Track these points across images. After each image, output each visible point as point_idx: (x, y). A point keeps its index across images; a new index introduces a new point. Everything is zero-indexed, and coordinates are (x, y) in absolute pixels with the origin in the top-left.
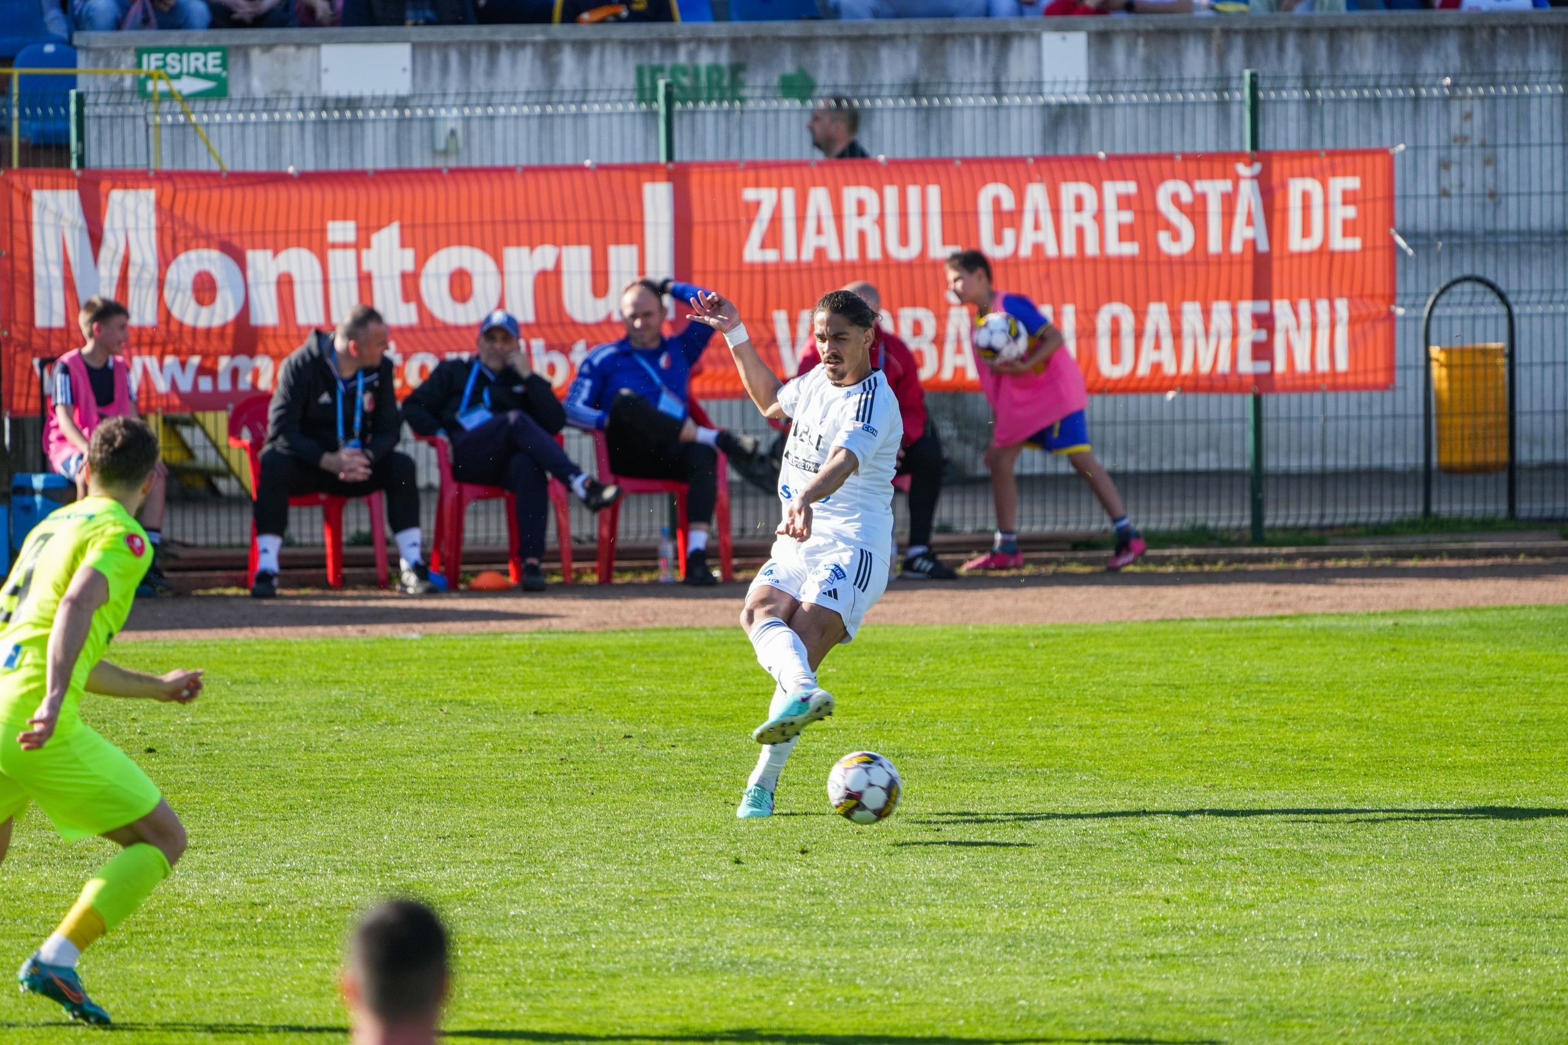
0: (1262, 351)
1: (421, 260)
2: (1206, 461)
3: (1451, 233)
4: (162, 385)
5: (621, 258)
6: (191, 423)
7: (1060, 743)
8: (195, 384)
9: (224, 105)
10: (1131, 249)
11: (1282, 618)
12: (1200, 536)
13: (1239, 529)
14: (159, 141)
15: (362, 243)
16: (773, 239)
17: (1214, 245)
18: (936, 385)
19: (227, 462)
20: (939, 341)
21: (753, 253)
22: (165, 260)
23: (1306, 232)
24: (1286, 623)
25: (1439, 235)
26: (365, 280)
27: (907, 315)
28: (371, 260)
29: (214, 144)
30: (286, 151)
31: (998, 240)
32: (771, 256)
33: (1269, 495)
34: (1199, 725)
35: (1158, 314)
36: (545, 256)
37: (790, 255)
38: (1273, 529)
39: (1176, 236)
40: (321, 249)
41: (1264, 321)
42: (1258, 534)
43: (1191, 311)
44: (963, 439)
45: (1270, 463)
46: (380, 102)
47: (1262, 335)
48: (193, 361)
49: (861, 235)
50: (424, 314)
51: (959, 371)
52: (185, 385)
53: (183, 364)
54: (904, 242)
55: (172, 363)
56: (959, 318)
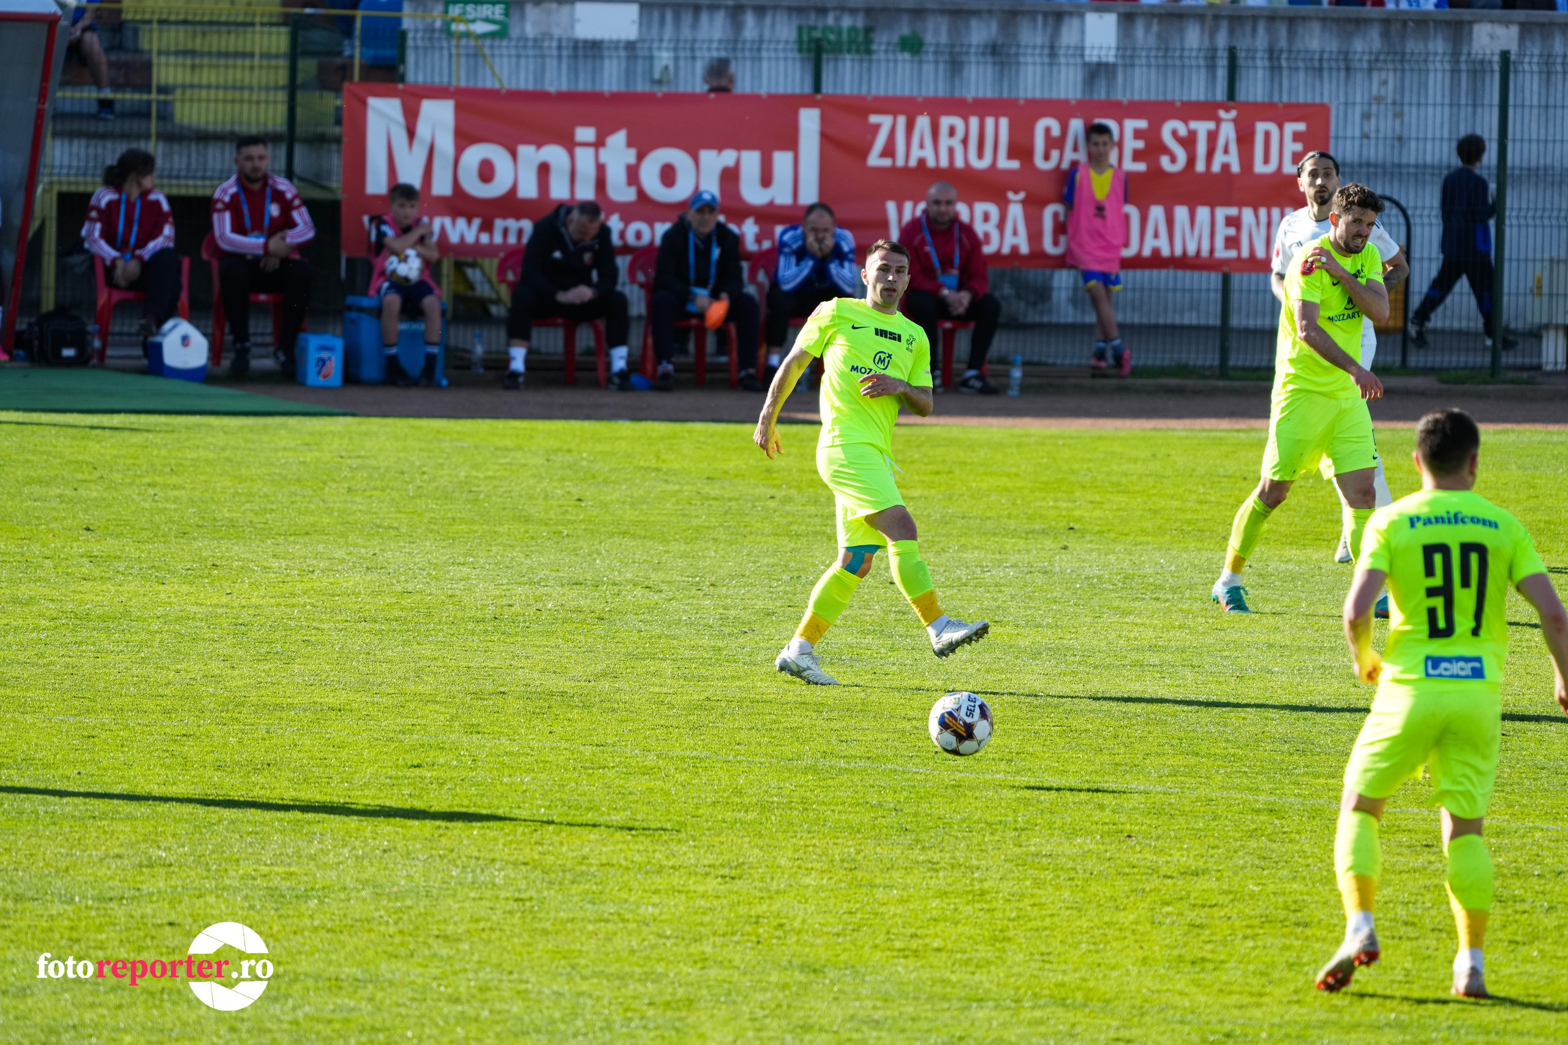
0: (1232, 242)
1: (641, 157)
2: (1190, 319)
3: (1368, 165)
4: (454, 238)
5: (782, 160)
6: (473, 265)
7: (1077, 513)
8: (477, 238)
9: (505, 43)
10: (1141, 167)
11: (1238, 431)
12: (1183, 370)
13: (1211, 367)
14: (459, 66)
15: (599, 143)
16: (889, 151)
17: (1200, 167)
18: (997, 256)
19: (497, 293)
20: (1001, 226)
21: (874, 160)
22: (459, 150)
23: (1266, 160)
24: (1242, 435)
25: (1360, 165)
26: (601, 169)
27: (980, 207)
28: (605, 155)
29: (497, 70)
30: (548, 76)
31: (1047, 157)
32: (887, 162)
33: (1233, 343)
34: (1176, 504)
35: (1157, 212)
36: (728, 157)
37: (900, 162)
38: (1235, 368)
39: (1173, 160)
40: (570, 144)
41: (1234, 222)
42: (1224, 370)
43: (1181, 213)
44: (1018, 297)
45: (1235, 321)
46: (615, 45)
47: (1232, 231)
48: (477, 222)
49: (951, 151)
50: (641, 194)
51: (1015, 249)
52: (470, 238)
53: (469, 222)
54: (980, 155)
55: (461, 222)
56: (1016, 211)
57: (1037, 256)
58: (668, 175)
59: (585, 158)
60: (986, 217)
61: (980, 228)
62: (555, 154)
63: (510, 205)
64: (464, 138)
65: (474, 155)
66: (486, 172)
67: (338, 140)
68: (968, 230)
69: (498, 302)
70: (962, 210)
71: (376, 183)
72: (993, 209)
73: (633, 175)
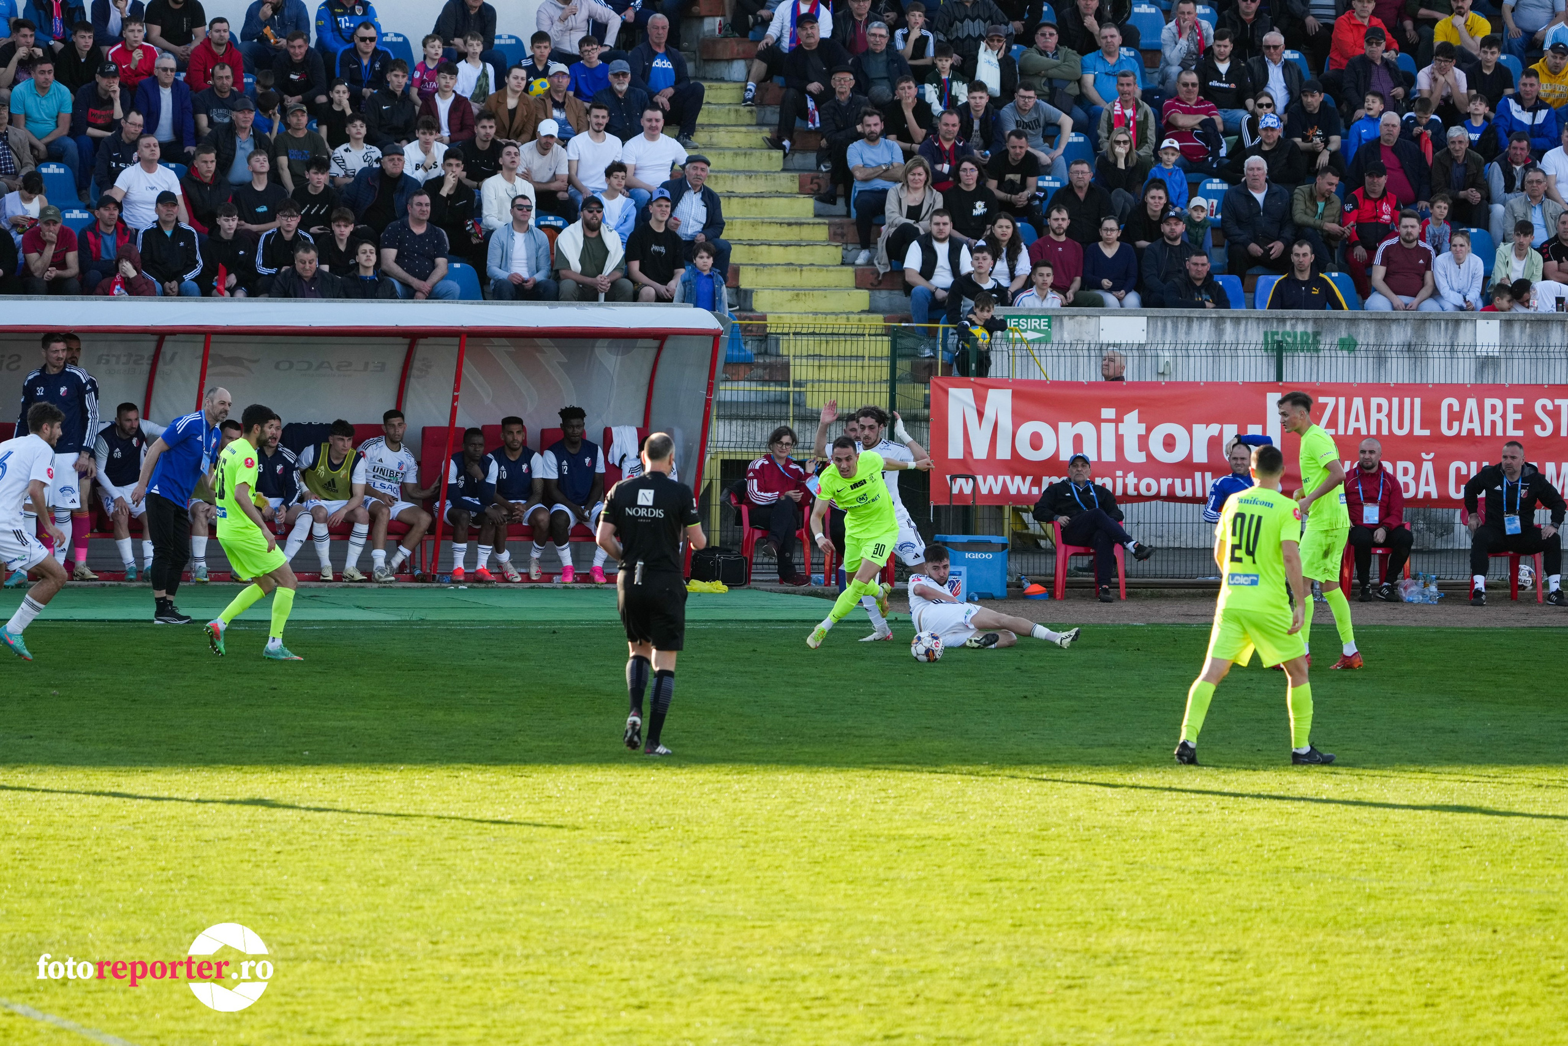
1: (1149, 430)
4: (1013, 491)
8: (1030, 490)
9: (1049, 346)
14: (1014, 365)
15: (1118, 420)
17: (1564, 432)
18: (1414, 501)
20: (1417, 478)
22: (1016, 426)
26: (1119, 439)
27: (1401, 465)
28: (1122, 429)
29: (1043, 367)
30: (1081, 370)
31: (1450, 427)
36: (1214, 429)
37: (1341, 431)
39: (1544, 427)
40: (1097, 422)
43: (1550, 467)
44: (1428, 530)
46: (1130, 347)
48: (1029, 479)
49: (1379, 422)
50: (1149, 456)
51: (1427, 495)
52: (1025, 491)
53: (1024, 480)
54: (1401, 427)
55: (1018, 479)
56: (1428, 467)
57: (1445, 501)
58: (1169, 443)
59: (1108, 429)
60: (1406, 472)
61: (1401, 479)
62: (1085, 428)
63: (1052, 465)
64: (1018, 418)
65: (1027, 429)
66: (1036, 442)
67: (927, 420)
68: (1393, 479)
69: (1045, 537)
70: (1388, 466)
71: (955, 451)
72: (1411, 466)
73: (1143, 442)
